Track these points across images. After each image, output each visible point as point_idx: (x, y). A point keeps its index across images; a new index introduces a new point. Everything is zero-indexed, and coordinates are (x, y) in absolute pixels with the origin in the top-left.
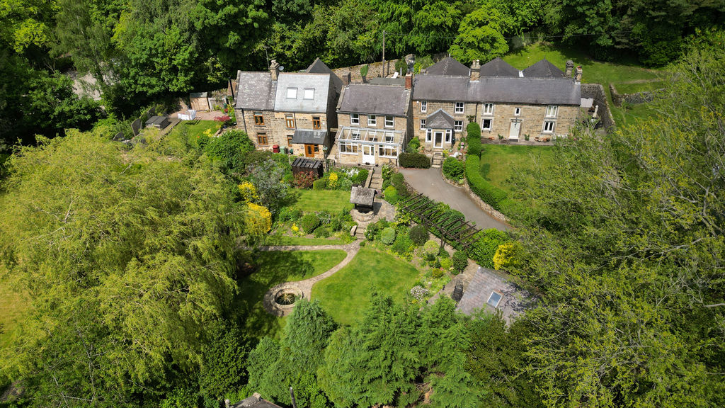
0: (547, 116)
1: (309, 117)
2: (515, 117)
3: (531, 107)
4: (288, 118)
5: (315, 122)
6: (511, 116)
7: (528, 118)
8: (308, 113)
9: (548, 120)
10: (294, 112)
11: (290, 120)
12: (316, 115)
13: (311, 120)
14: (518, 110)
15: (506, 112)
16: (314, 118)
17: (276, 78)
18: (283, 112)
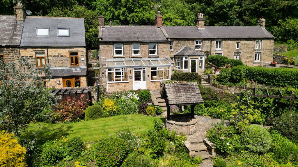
0: (256, 49)
1: (66, 53)
2: (236, 50)
3: (246, 42)
4: (38, 55)
5: (72, 58)
6: (234, 49)
7: (245, 51)
8: (65, 47)
9: (257, 52)
10: (47, 48)
11: (41, 58)
12: (74, 50)
13: (68, 56)
14: (238, 44)
15: (230, 46)
16: (72, 54)
17: (23, 19)
18: (32, 47)
